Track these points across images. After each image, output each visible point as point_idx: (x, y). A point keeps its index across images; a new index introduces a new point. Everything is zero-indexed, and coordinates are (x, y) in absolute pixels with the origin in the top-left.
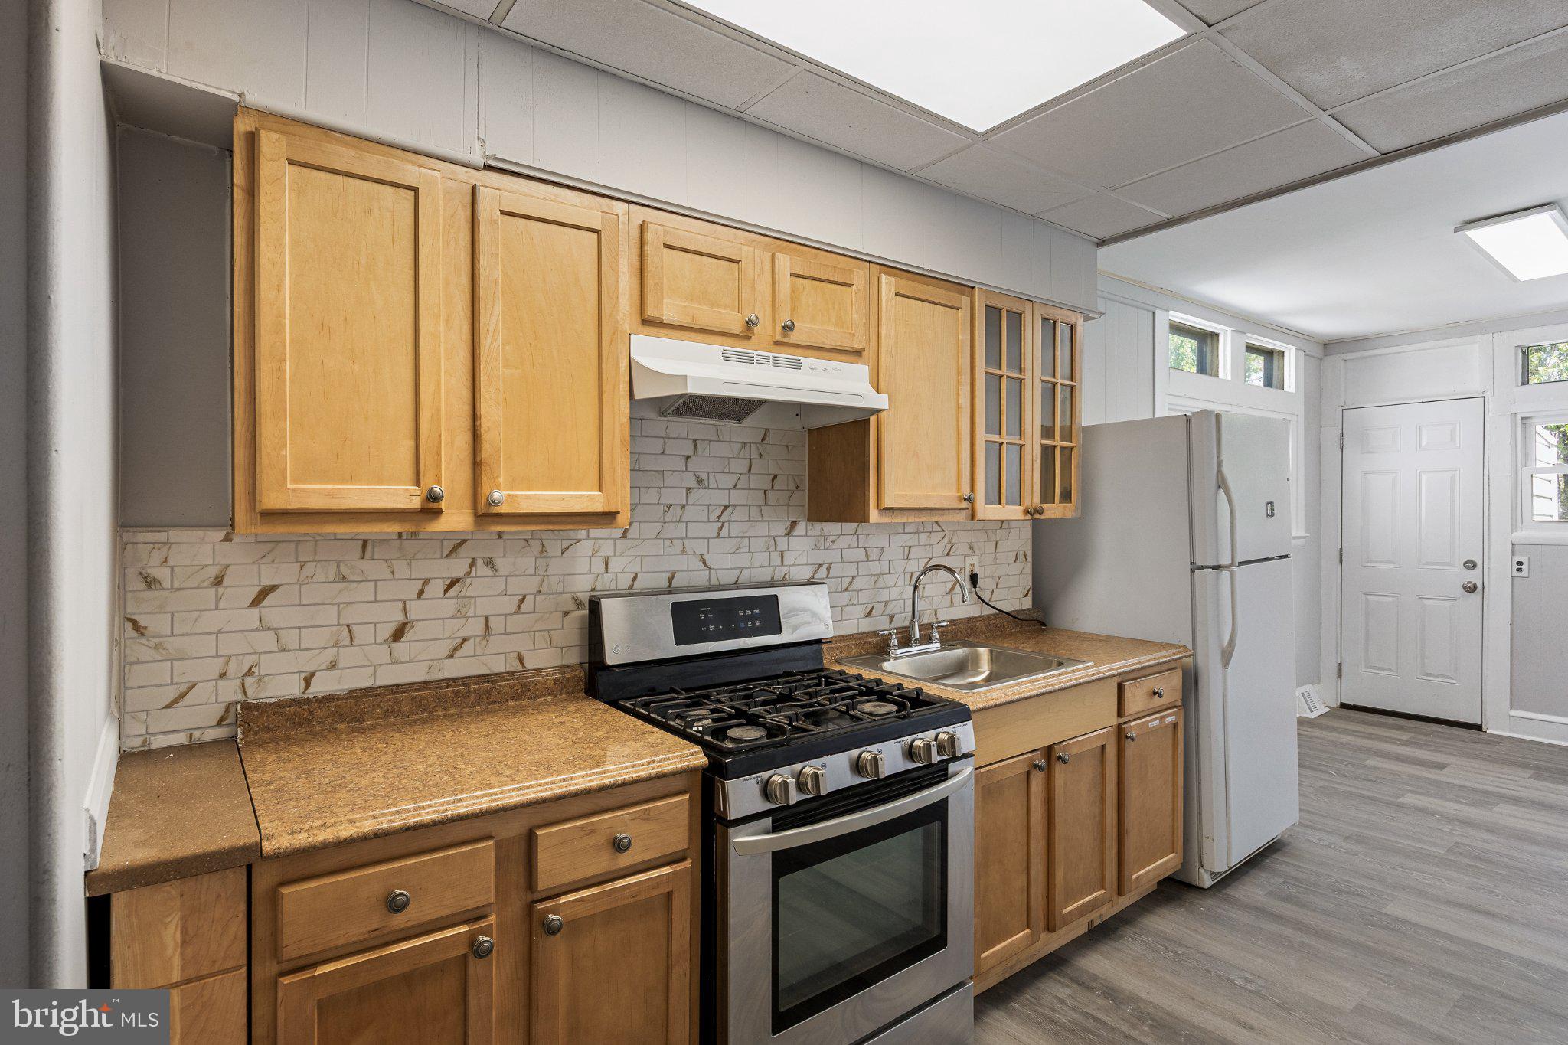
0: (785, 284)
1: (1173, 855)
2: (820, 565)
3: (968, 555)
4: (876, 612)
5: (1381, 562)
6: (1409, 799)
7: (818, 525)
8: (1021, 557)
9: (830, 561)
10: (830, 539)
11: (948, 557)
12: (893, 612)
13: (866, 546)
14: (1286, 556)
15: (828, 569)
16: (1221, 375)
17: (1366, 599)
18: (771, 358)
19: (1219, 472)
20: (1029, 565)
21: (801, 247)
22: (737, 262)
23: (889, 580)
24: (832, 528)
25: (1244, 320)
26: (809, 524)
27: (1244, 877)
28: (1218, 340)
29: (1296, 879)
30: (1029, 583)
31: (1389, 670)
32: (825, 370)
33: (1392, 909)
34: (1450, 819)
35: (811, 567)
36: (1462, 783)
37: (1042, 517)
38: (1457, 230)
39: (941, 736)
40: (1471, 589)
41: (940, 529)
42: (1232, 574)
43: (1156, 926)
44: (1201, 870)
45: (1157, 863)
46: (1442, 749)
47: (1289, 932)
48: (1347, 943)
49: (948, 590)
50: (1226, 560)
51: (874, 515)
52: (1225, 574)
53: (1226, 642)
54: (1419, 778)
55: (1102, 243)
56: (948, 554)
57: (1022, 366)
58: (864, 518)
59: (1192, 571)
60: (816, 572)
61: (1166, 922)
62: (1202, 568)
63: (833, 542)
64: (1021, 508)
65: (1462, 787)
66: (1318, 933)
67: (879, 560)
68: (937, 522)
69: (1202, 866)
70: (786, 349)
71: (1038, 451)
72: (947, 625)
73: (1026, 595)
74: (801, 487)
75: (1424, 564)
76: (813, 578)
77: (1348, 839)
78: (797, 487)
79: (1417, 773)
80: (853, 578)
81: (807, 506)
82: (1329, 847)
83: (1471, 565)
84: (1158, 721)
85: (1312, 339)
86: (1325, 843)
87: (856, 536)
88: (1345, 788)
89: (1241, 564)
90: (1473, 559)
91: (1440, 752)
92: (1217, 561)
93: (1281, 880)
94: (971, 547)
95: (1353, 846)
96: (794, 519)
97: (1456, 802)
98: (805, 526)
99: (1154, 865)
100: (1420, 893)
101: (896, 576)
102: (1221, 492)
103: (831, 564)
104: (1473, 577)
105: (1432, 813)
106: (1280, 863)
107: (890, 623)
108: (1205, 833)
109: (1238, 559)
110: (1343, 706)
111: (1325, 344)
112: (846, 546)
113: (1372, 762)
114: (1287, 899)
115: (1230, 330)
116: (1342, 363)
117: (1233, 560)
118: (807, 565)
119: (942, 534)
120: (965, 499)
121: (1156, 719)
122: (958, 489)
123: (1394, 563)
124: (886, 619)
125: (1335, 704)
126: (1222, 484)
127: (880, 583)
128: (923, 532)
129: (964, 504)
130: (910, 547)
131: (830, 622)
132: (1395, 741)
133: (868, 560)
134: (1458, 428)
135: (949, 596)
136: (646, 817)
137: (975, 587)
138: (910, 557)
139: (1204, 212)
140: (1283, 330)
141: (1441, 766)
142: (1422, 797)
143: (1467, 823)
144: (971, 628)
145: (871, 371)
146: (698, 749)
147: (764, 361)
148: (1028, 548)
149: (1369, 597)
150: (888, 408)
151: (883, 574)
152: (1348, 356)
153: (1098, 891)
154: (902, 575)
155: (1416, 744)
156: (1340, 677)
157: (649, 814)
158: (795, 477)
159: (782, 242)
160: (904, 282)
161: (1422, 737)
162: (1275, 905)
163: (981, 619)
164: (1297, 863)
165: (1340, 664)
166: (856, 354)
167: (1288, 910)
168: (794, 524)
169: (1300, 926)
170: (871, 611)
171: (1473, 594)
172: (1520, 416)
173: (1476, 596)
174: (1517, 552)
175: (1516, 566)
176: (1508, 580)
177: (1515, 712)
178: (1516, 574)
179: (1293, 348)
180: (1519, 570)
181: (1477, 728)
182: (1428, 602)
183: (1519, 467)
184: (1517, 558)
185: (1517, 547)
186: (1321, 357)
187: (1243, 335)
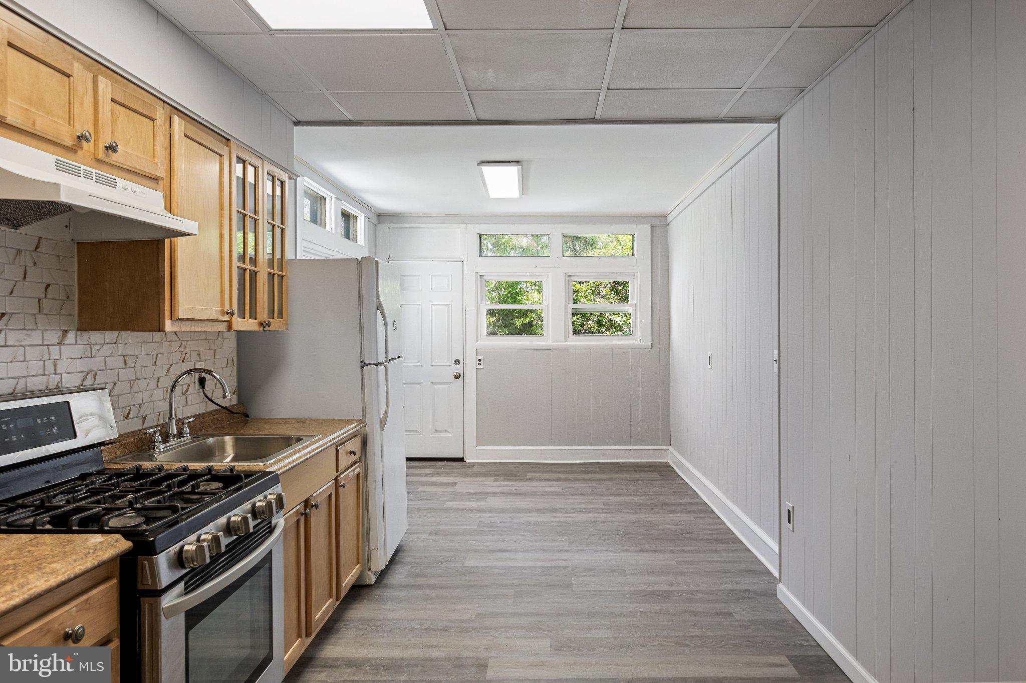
0: (106, 107)
1: (358, 565)
2: (88, 373)
3: (197, 361)
4: (132, 414)
5: (412, 362)
6: (449, 505)
7: (86, 334)
8: (230, 362)
9: (96, 369)
10: (95, 348)
11: (183, 363)
12: (145, 414)
13: (124, 354)
14: (399, 357)
15: (95, 376)
16: (328, 228)
18: (94, 174)
19: (378, 299)
20: (235, 368)
21: (116, 75)
22: (69, 76)
23: (142, 384)
24: (96, 337)
25: (344, 192)
26: (79, 333)
27: (389, 571)
28: (325, 202)
29: (417, 563)
30: (236, 384)
31: (416, 431)
32: (134, 192)
33: (468, 563)
34: (471, 510)
35: (81, 374)
36: (468, 491)
37: (269, 329)
38: (478, 165)
39: (269, 497)
40: (457, 377)
41: (177, 339)
42: (386, 367)
43: (356, 616)
44: (370, 573)
45: (352, 573)
46: (451, 475)
47: (428, 592)
48: (458, 587)
49: (184, 391)
50: (381, 359)
51: (169, 325)
52: (381, 369)
53: (382, 415)
54: (448, 493)
55: (297, 123)
56: (183, 361)
57: (257, 209)
58: (160, 328)
59: (362, 367)
60: (84, 380)
61: (360, 611)
62: (368, 365)
63: (98, 350)
64: (256, 321)
65: (468, 493)
66: (442, 587)
67: (134, 367)
68: (175, 333)
69: (370, 569)
70: (105, 167)
71: (266, 277)
72: (193, 421)
73: (234, 394)
74: (71, 298)
75: (434, 363)
76: (82, 385)
77: (431, 534)
78: (68, 297)
79: (446, 490)
80: (115, 384)
81: (76, 315)
82: (424, 541)
83: (457, 362)
84: (352, 473)
85: (373, 211)
86: (421, 540)
87: (116, 345)
88: (416, 507)
89: (390, 360)
90: (458, 358)
91: (450, 477)
92: (377, 359)
93: (409, 567)
94: (199, 355)
95: (435, 537)
96: (65, 328)
97: (470, 501)
98: (74, 336)
99: (351, 575)
100: (476, 551)
101: (148, 380)
102: (379, 312)
103: (96, 371)
104: (458, 369)
105: (463, 509)
106: (406, 557)
107: (143, 423)
108: (372, 546)
109: (390, 357)
111: (378, 215)
112: (109, 354)
113: (422, 489)
114: (417, 576)
115: (333, 196)
116: (388, 229)
117: (387, 357)
118: (76, 372)
119: (180, 343)
120: (227, 313)
121: (351, 472)
122: (222, 305)
123: (418, 363)
124: (140, 420)
126: (380, 307)
127: (135, 389)
128: (166, 341)
129: (226, 317)
130: (157, 355)
131: (114, 423)
132: (427, 475)
133: (126, 367)
134: (450, 279)
135: (184, 397)
136: (88, 606)
137: (203, 388)
138: (157, 363)
139: (374, 122)
140: (360, 202)
141: (454, 484)
142: (454, 503)
143: (479, 510)
144: (202, 423)
145: (165, 197)
146: (118, 536)
147: (88, 176)
148: (234, 355)
150: (197, 233)
151: (137, 379)
152: (392, 225)
153: (329, 600)
154: (152, 379)
155: (437, 475)
157: (89, 603)
158: (66, 287)
159: (101, 66)
160: (189, 126)
161: (439, 470)
162: (413, 581)
163: (207, 415)
164: (412, 555)
166: (154, 179)
167: (420, 581)
168: (65, 332)
169: (430, 587)
170: (128, 414)
171: (458, 380)
172: (479, 274)
173: (460, 381)
174: (478, 354)
175: (478, 362)
176: (475, 370)
177: (479, 448)
178: (479, 366)
179: (363, 215)
180: (480, 364)
181: (462, 460)
182: (436, 386)
183: (479, 304)
184: (479, 357)
185: (478, 350)
186: (376, 223)
187: (340, 202)
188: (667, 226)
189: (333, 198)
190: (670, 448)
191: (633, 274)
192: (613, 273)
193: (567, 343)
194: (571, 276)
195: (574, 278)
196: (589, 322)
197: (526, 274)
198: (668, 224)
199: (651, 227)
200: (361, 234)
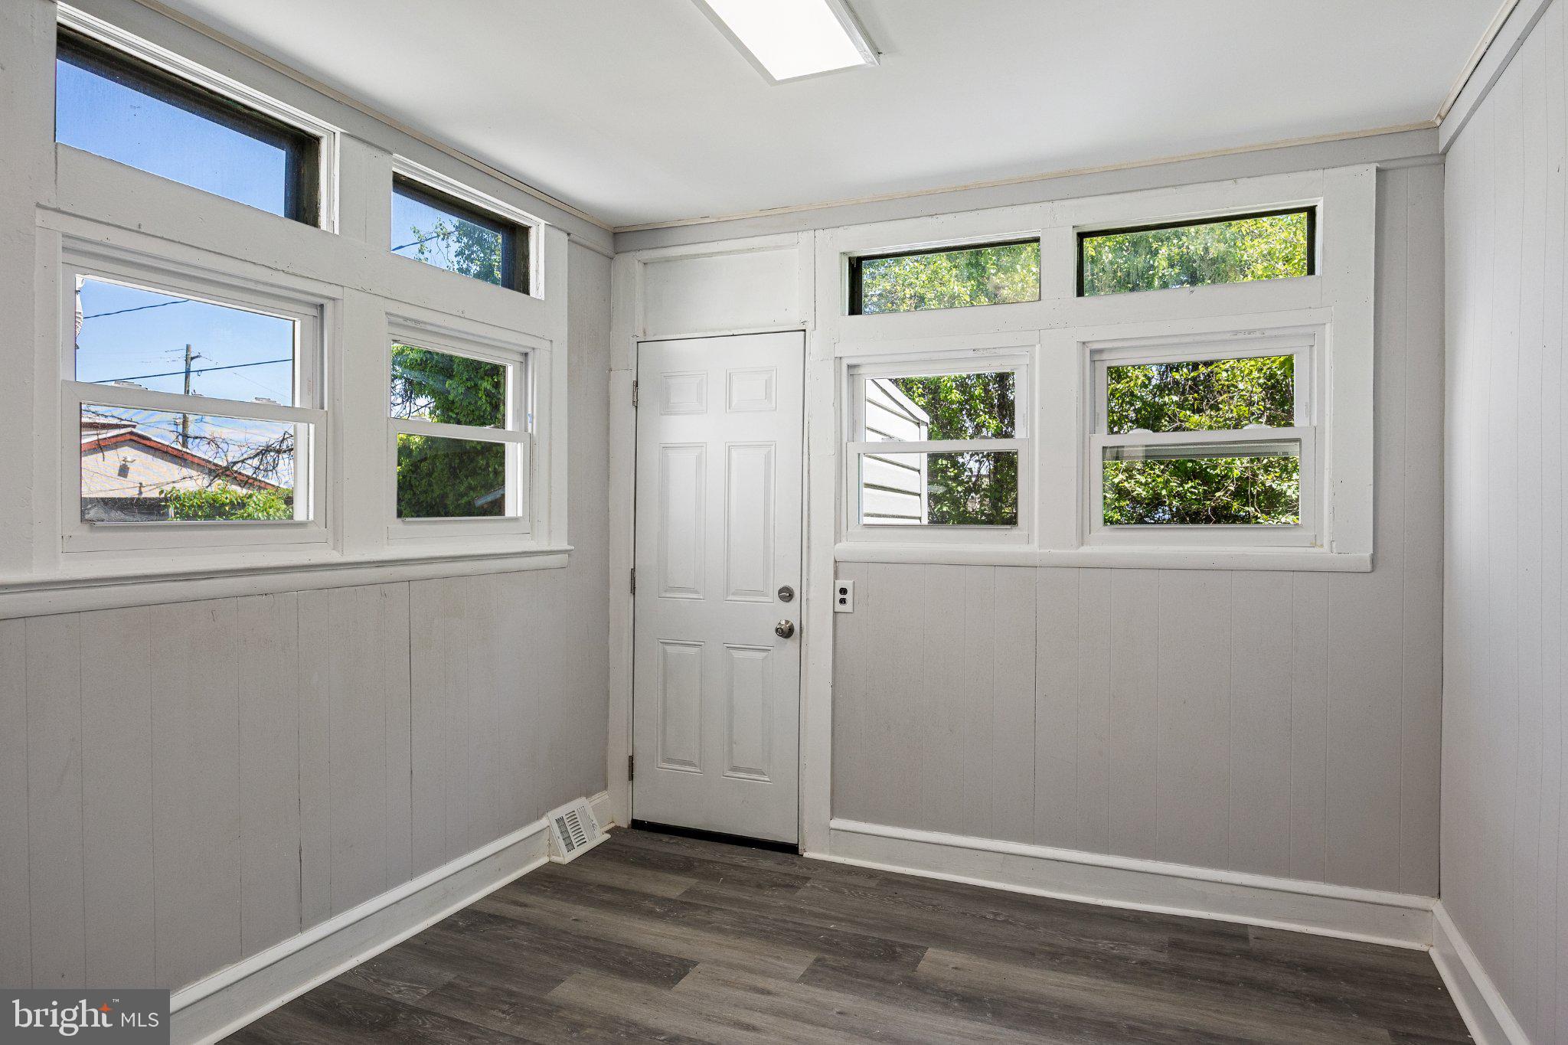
5: (682, 591)
17: (665, 652)
31: (691, 764)
40: (786, 632)
75: (733, 594)
83: (786, 594)
85: (587, 218)
90: (788, 585)
104: (788, 613)
110: (637, 825)
111: (615, 234)
115: (338, 130)
116: (639, 267)
123: (696, 592)
125: (625, 824)
134: (773, 378)
149: (668, 648)
152: (647, 255)
156: (631, 777)
165: (631, 759)
171: (789, 641)
172: (845, 362)
173: (791, 644)
174: (840, 574)
175: (839, 596)
176: (831, 618)
177: (838, 823)
178: (840, 607)
179: (543, 222)
180: (843, 601)
181: (792, 849)
182: (736, 654)
183: (845, 440)
184: (840, 584)
185: (841, 566)
186: (609, 251)
187: (387, 157)
188: (1440, 159)
189: (338, 135)
190: (1437, 906)
191: (1310, 330)
192: (1236, 333)
193: (1085, 550)
194: (1100, 351)
195: (1113, 356)
196: (1218, 494)
197: (971, 354)
198: (1445, 153)
199: (1378, 170)
200: (537, 271)
